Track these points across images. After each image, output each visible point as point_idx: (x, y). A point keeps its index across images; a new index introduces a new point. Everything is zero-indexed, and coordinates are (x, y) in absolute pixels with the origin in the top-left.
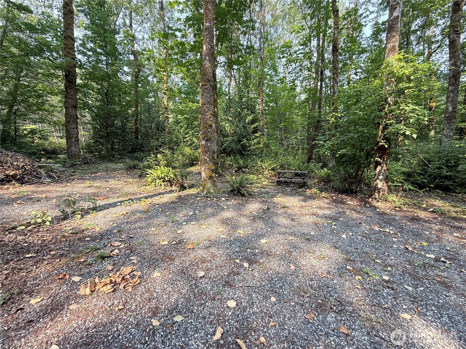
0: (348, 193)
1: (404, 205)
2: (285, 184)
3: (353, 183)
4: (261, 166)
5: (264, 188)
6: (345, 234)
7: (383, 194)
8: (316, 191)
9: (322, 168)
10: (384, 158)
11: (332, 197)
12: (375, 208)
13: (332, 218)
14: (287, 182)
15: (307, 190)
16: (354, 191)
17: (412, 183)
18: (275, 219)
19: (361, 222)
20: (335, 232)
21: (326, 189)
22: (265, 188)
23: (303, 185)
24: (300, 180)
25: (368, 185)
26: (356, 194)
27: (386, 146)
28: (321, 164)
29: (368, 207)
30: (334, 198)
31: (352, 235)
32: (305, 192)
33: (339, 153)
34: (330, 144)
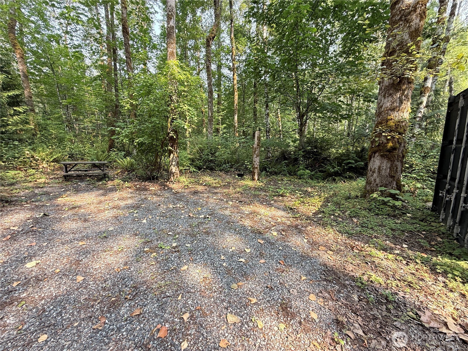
0: (150, 180)
1: (190, 183)
2: (78, 178)
3: (154, 169)
4: (33, 157)
5: (39, 187)
6: (146, 218)
7: (177, 177)
8: (119, 182)
9: (125, 156)
10: (174, 147)
11: (135, 186)
12: (172, 189)
13: (134, 207)
14: (81, 176)
15: (109, 182)
16: (155, 177)
17: (195, 166)
18: (57, 227)
19: (160, 204)
20: (136, 220)
21: (130, 178)
22: (42, 188)
23: (104, 177)
24: (99, 171)
25: (167, 171)
26: (157, 179)
27: (175, 137)
28: (123, 153)
29: (166, 190)
30: (138, 186)
31: (152, 218)
32: (106, 184)
33: (137, 141)
34: (128, 131)
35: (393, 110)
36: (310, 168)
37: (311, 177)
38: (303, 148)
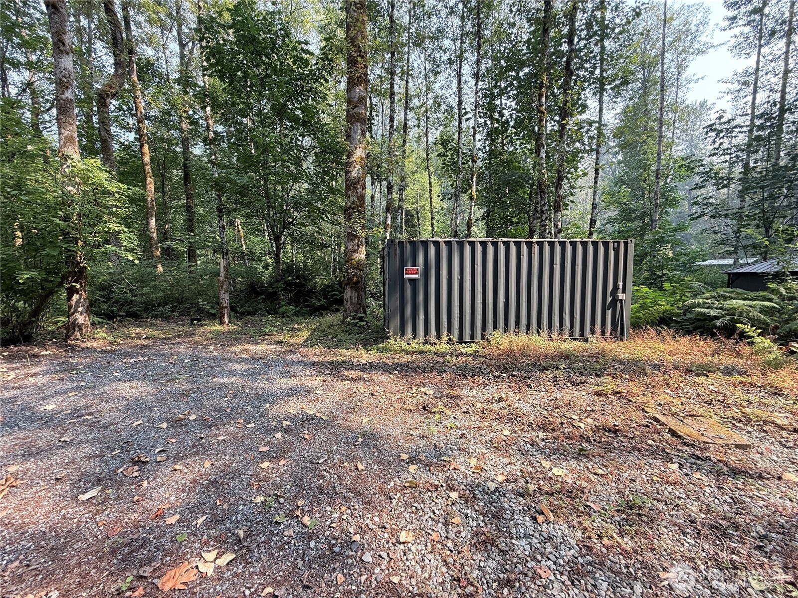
7: (87, 331)
10: (81, 282)
35: (354, 252)
36: (293, 304)
37: (297, 314)
38: (282, 279)
